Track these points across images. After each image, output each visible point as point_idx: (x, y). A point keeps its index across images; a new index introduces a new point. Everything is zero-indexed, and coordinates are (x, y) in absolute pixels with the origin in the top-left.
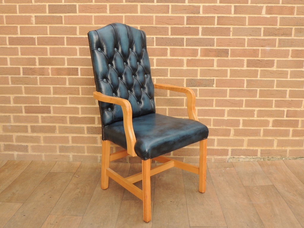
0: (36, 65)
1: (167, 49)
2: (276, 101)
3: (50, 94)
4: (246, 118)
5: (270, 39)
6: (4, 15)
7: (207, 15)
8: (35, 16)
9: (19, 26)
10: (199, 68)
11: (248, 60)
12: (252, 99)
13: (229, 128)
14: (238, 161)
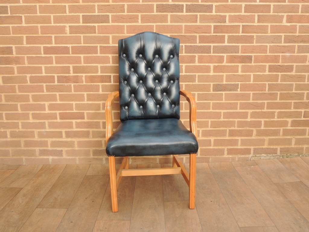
0: (70, 73)
1: (195, 56)
2: (294, 103)
3: (83, 100)
4: (267, 120)
5: (290, 46)
6: (39, 25)
7: (232, 24)
8: (69, 26)
9: (53, 36)
10: (225, 74)
11: (270, 66)
12: (273, 101)
13: (252, 129)
14: (259, 159)
